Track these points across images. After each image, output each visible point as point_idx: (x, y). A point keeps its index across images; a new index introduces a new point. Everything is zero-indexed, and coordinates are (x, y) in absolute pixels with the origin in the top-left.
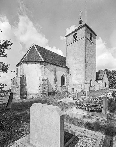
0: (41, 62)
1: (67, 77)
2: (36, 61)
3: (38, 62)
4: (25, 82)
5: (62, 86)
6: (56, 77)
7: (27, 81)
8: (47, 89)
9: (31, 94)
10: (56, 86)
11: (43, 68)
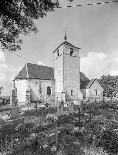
0: (27, 78)
1: (53, 87)
2: (23, 78)
3: (25, 78)
4: (17, 94)
5: (48, 95)
6: (40, 88)
7: (17, 93)
8: (30, 99)
9: (20, 102)
10: (41, 96)
11: (28, 83)
